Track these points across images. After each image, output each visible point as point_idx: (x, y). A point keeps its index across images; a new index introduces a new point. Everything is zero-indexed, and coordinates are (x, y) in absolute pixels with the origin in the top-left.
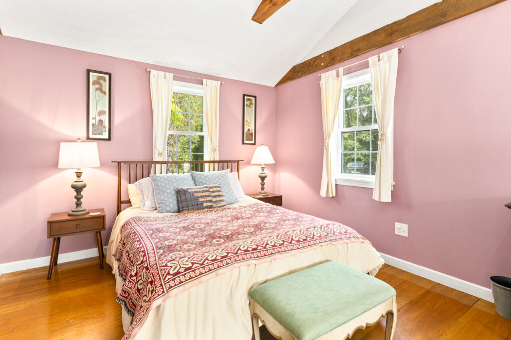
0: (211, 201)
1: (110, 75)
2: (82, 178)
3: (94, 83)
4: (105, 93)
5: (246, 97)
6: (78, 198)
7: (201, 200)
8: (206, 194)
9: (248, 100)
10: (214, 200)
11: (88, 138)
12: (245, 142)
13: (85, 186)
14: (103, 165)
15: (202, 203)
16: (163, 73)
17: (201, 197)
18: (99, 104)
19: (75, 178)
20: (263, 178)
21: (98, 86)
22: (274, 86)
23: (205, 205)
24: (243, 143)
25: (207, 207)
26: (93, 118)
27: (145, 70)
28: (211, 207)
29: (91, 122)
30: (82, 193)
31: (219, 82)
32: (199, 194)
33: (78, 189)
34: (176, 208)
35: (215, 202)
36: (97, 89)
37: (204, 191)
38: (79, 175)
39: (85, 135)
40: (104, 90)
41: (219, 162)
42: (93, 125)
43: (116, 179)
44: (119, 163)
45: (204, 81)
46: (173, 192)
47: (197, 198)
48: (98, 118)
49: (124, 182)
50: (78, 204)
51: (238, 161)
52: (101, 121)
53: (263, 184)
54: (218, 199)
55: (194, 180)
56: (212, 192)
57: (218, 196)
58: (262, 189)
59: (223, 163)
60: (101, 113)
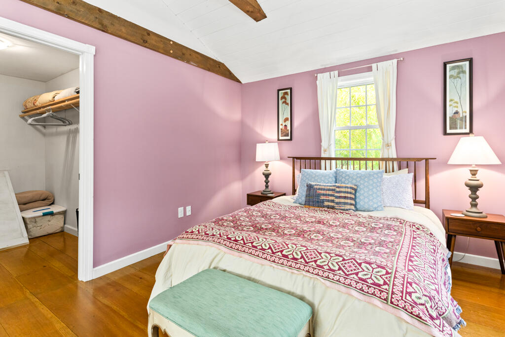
0: (333, 201)
1: (291, 89)
2: (269, 168)
3: (282, 98)
4: (288, 104)
5: (449, 66)
6: (267, 182)
7: (322, 198)
8: (330, 193)
9: (455, 68)
10: (337, 200)
11: (278, 140)
12: (449, 131)
13: (270, 174)
14: (282, 159)
15: (323, 201)
16: (328, 74)
17: (324, 195)
18: (285, 112)
19: (265, 168)
20: (474, 188)
21: (283, 100)
23: (326, 203)
24: (445, 133)
25: (328, 207)
26: (282, 125)
28: (333, 208)
29: (281, 127)
30: (269, 179)
31: (396, 60)
32: (322, 192)
33: (267, 176)
34: (304, 201)
35: (337, 203)
36: (283, 103)
37: (329, 190)
38: (267, 166)
39: (276, 138)
40: (287, 102)
42: (281, 129)
44: (294, 158)
45: (374, 66)
47: (320, 195)
48: (284, 124)
49: (297, 172)
50: (267, 187)
51: (427, 160)
52: (286, 126)
53: (474, 198)
54: (343, 200)
55: (336, 178)
56: (338, 192)
57: (345, 198)
58: (474, 205)
59: (403, 163)
60: (286, 120)
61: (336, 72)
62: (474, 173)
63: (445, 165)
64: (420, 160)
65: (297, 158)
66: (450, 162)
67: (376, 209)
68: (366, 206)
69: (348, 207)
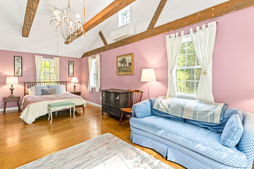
0: (52, 92)
1: (22, 57)
2: (13, 87)
3: (16, 60)
4: (20, 63)
5: (70, 62)
6: (12, 92)
7: (48, 92)
8: (50, 91)
9: (70, 63)
10: (53, 92)
11: (15, 76)
12: (70, 76)
13: (14, 89)
14: (19, 83)
15: (49, 93)
16: (39, 56)
17: (49, 91)
18: (18, 65)
19: (11, 87)
20: (75, 87)
21: (18, 61)
22: (80, 58)
23: (50, 93)
24: (69, 76)
25: (50, 94)
26: (16, 70)
27: (33, 56)
28: (52, 94)
29: (16, 71)
30: (13, 91)
31: (59, 58)
32: (48, 91)
33: (12, 90)
34: (41, 94)
35: (53, 93)
36: (17, 62)
37: (50, 90)
38: (12, 86)
39: (14, 75)
40: (19, 61)
41: (59, 82)
42: (16, 72)
43: (24, 87)
44: (25, 83)
45: (54, 58)
46: (41, 90)
47: (47, 92)
48: (18, 70)
49: (26, 88)
50: (12, 94)
51: (66, 82)
52: (19, 71)
53: (75, 89)
54: (54, 92)
55: (48, 87)
56: (52, 90)
57: (54, 91)
58: (75, 90)
59: (61, 82)
60: (19, 68)
61: (42, 56)
62: (75, 84)
63: (70, 82)
64: (65, 82)
65: (27, 82)
66: (71, 82)
67: (61, 93)
68: (59, 93)
69: (56, 93)
